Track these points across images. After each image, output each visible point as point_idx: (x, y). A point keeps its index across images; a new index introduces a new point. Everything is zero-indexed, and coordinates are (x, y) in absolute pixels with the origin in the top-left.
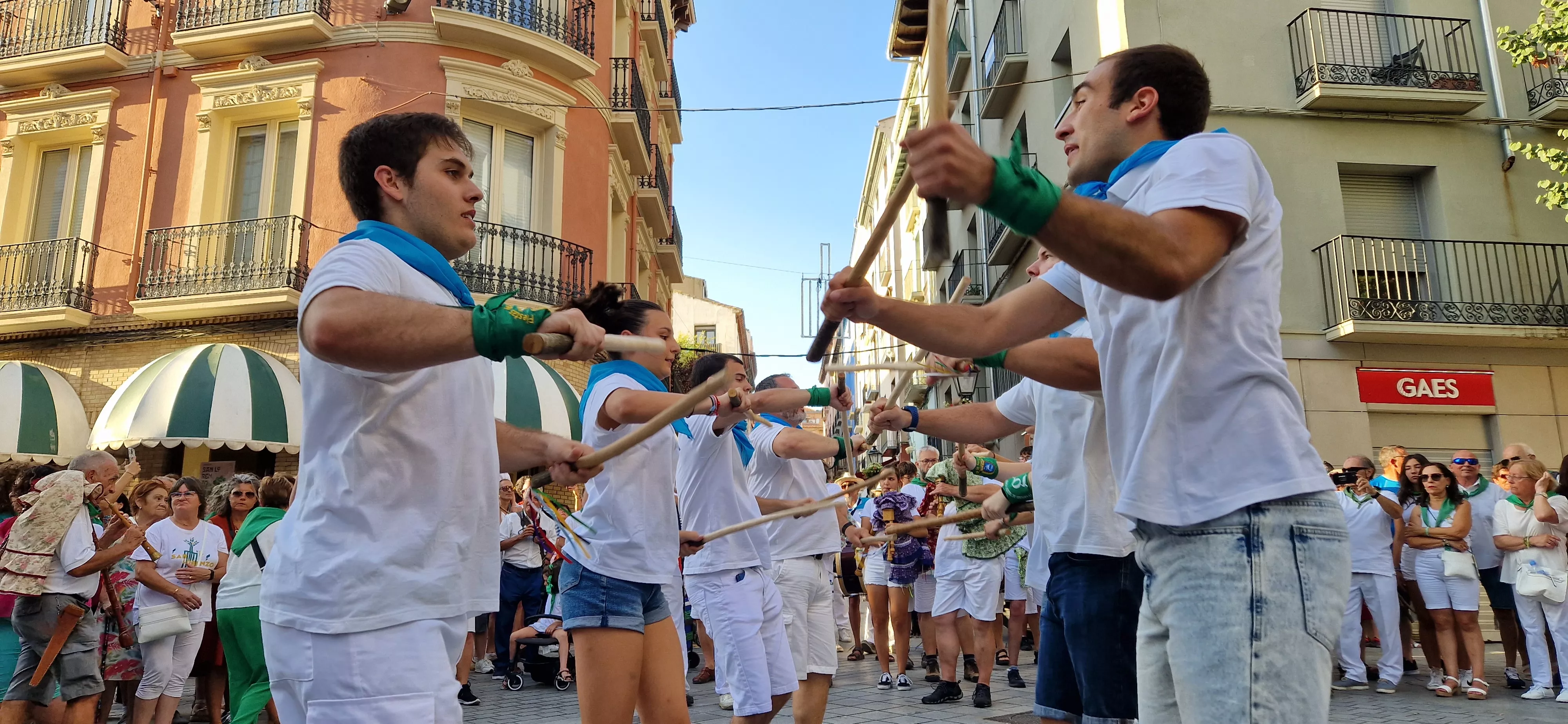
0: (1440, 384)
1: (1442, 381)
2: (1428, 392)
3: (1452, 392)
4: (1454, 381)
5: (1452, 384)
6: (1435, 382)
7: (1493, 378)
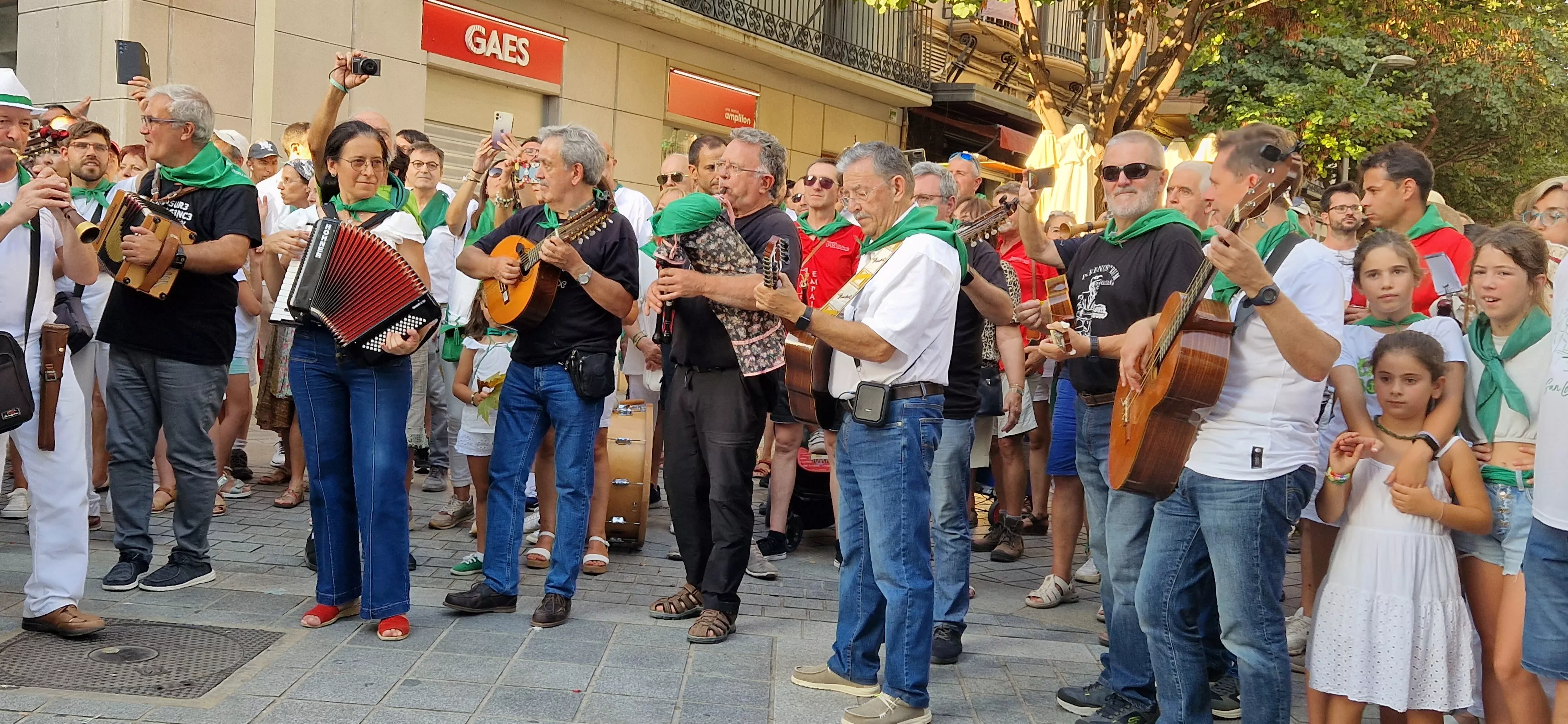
0: (513, 43)
3: (521, 56)
4: (527, 42)
5: (524, 45)
6: (507, 37)
7: (565, 47)
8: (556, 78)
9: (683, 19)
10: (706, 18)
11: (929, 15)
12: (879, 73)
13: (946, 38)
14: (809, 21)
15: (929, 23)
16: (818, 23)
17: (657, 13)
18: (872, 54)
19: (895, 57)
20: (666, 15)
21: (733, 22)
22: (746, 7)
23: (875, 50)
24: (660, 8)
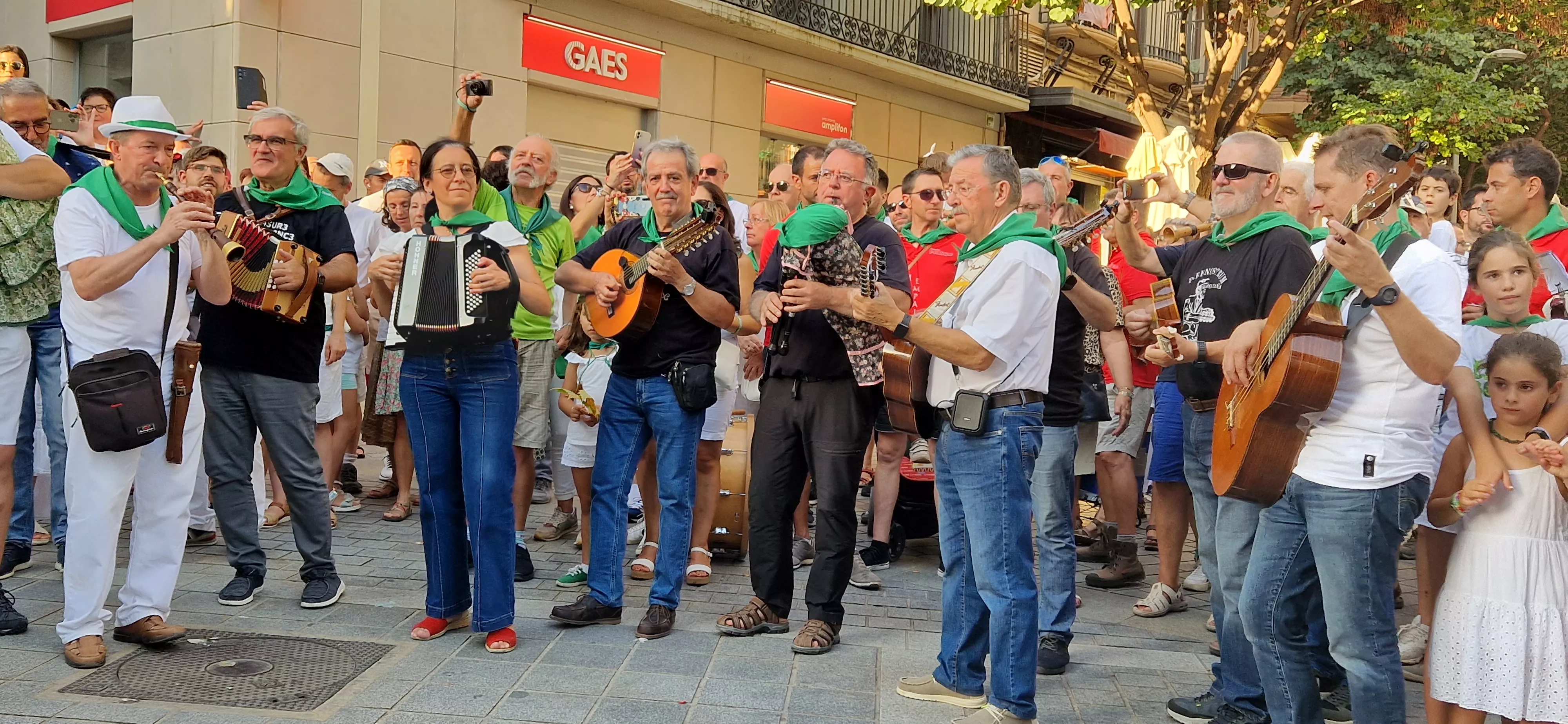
0: (611, 58)
1: (613, 53)
2: (596, 66)
3: (620, 71)
4: (625, 57)
6: (606, 53)
7: (663, 61)
8: (654, 91)
9: (779, 30)
10: (802, 29)
11: (1025, 20)
12: (976, 79)
13: (1042, 42)
14: (905, 29)
15: (1025, 27)
16: (913, 31)
17: (753, 25)
18: (968, 60)
19: (992, 62)
20: (762, 27)
21: (829, 32)
22: (842, 17)
23: (971, 56)
24: (756, 20)
